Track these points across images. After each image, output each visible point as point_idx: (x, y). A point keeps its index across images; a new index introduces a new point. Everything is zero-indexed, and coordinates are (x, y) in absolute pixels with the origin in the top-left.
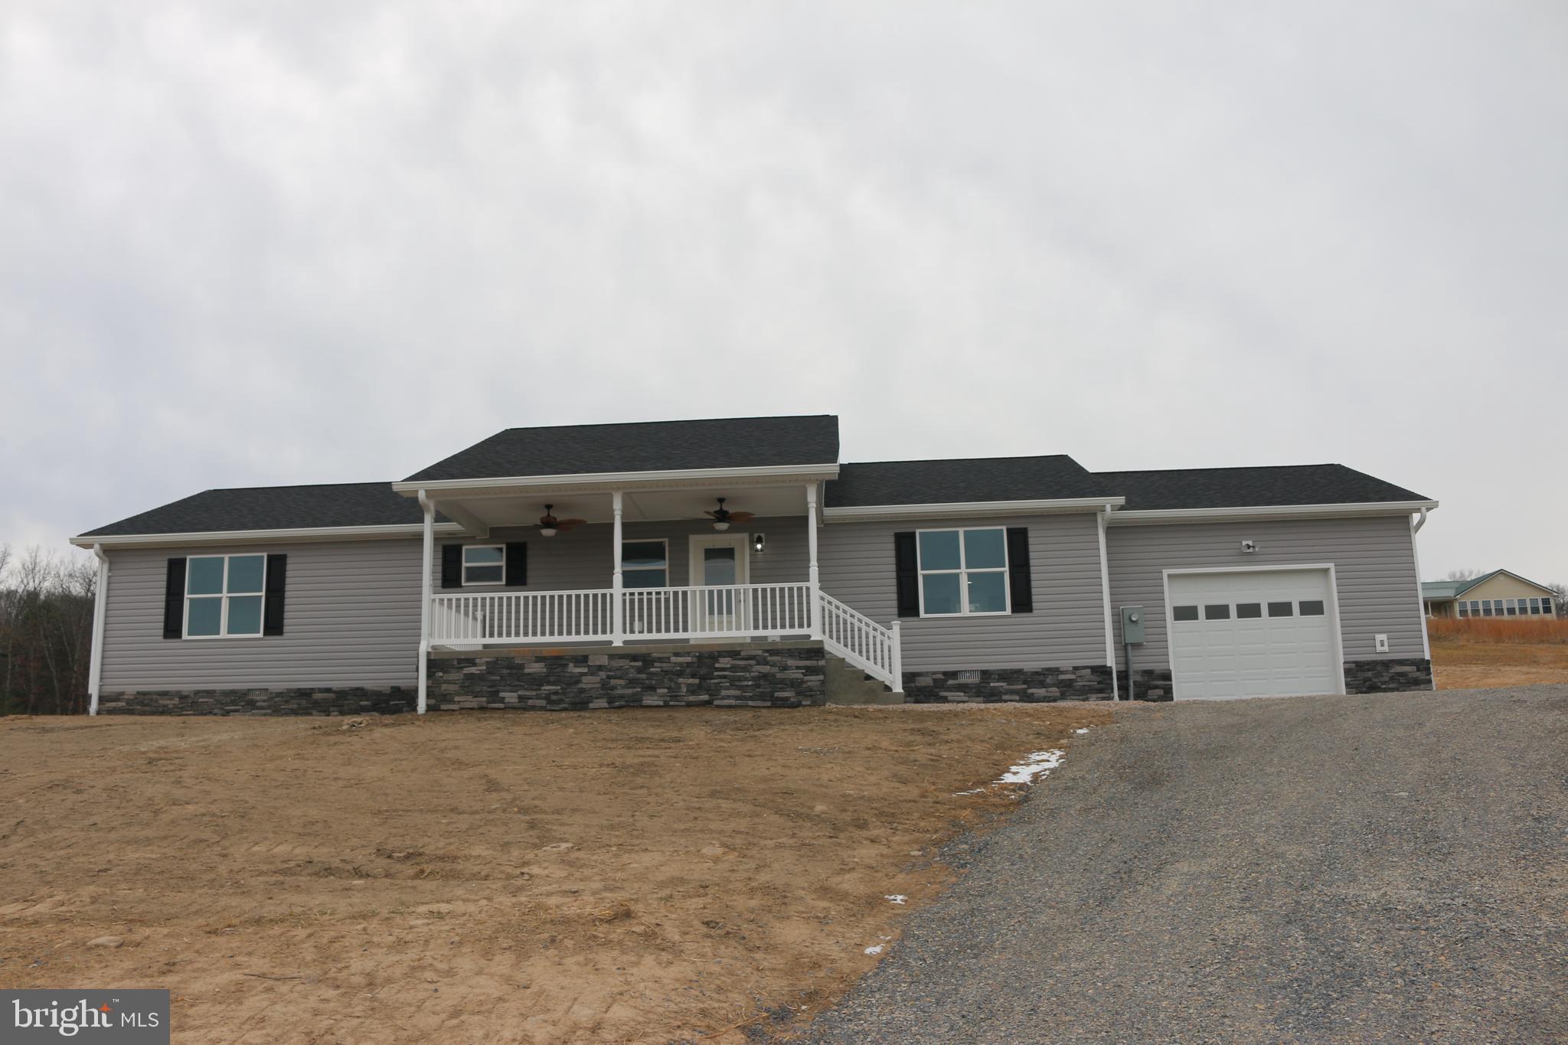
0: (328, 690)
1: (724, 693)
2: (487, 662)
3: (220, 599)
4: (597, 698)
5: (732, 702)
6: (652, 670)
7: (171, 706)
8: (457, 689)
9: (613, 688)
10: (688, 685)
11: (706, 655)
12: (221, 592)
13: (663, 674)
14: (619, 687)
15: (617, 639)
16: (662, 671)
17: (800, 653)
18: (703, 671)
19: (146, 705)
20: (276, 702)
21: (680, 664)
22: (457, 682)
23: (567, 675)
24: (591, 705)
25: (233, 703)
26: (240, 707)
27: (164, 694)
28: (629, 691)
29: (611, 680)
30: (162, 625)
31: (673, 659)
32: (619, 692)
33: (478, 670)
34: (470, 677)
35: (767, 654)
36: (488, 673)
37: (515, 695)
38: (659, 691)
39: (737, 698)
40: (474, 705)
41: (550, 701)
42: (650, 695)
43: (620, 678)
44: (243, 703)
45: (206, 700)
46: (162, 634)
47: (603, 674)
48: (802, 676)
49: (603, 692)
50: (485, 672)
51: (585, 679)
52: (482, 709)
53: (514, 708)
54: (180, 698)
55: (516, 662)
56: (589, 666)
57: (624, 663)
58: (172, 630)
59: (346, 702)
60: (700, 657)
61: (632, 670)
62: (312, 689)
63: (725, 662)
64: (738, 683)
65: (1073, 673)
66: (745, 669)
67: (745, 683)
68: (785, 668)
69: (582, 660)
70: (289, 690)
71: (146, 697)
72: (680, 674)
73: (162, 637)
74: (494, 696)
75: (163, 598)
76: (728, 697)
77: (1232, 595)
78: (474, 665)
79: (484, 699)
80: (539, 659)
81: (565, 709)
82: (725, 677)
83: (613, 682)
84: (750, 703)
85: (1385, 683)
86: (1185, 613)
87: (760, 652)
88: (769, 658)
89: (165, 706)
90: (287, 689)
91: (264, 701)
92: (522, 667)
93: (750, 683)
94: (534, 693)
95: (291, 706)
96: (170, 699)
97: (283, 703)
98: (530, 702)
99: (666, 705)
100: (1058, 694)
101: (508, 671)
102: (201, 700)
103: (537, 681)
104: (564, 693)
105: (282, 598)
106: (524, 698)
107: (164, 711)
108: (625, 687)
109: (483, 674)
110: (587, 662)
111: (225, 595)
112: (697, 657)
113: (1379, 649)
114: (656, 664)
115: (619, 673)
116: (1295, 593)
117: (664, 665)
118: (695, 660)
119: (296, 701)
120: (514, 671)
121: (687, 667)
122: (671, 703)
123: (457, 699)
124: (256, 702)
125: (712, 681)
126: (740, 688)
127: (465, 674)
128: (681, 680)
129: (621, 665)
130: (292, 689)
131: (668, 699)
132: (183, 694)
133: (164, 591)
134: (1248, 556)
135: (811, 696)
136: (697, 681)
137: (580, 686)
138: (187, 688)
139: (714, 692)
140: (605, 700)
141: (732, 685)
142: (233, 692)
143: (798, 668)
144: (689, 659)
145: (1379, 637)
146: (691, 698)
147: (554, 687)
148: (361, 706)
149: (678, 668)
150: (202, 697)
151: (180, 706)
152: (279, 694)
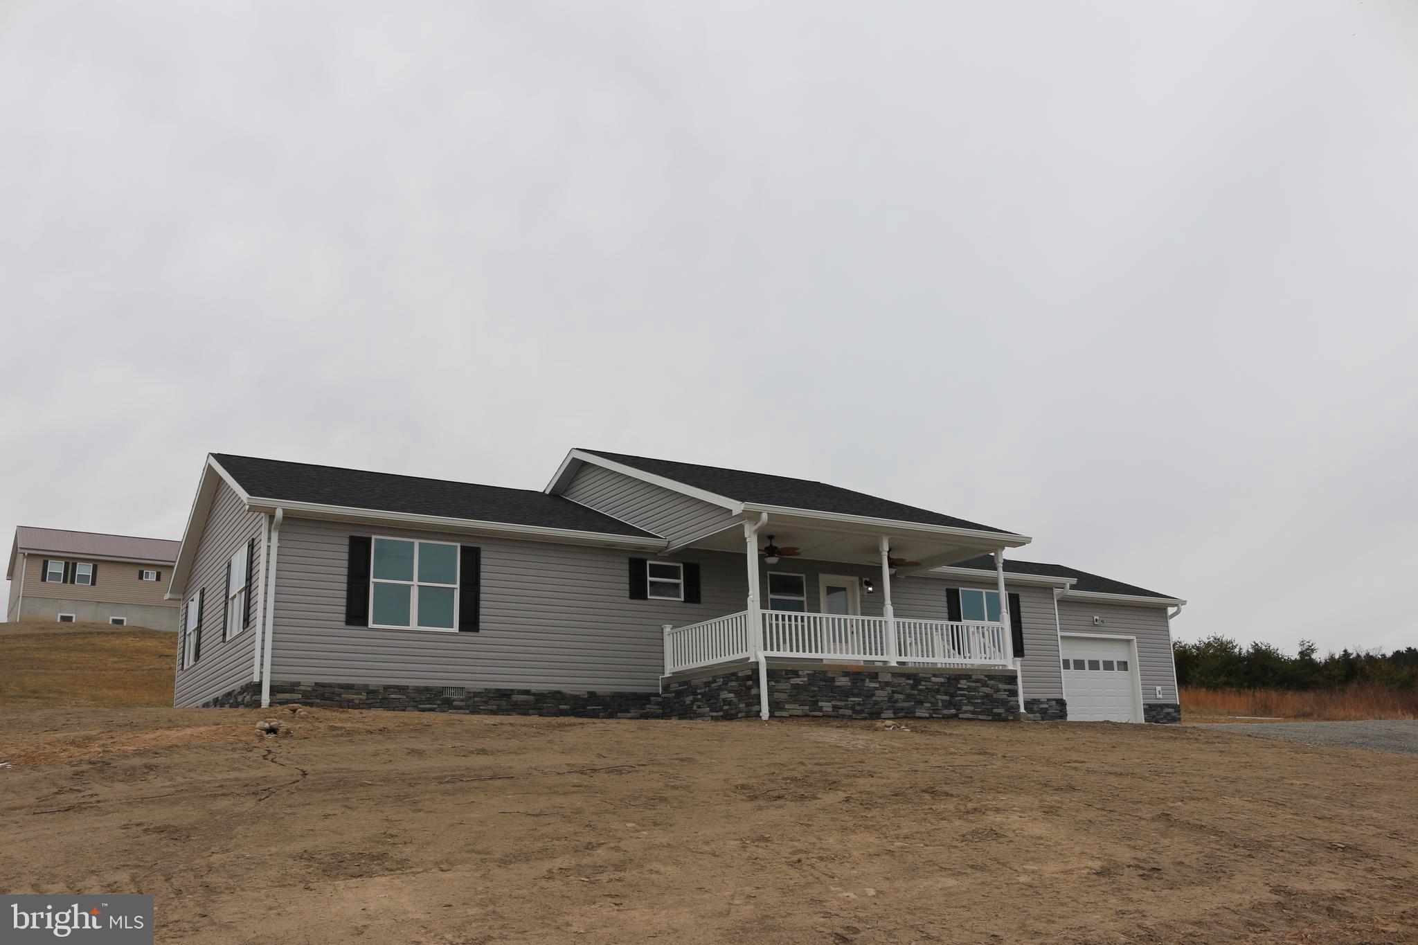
0: (527, 692)
1: (964, 708)
2: (808, 674)
3: (409, 587)
4: (886, 709)
5: (970, 716)
6: (920, 687)
7: (357, 702)
8: (787, 697)
9: (896, 702)
10: (943, 701)
11: (953, 677)
12: (412, 580)
13: (927, 690)
14: (900, 701)
15: (893, 659)
16: (927, 689)
17: (1005, 679)
18: (952, 691)
19: (327, 699)
20: (474, 702)
21: (937, 683)
22: (787, 691)
23: (865, 688)
24: (883, 715)
25: (429, 701)
26: (435, 706)
27: (349, 687)
28: (906, 705)
29: (895, 695)
30: (344, 609)
31: (933, 679)
32: (901, 705)
33: (801, 681)
34: (796, 687)
35: (986, 679)
36: (810, 684)
37: (830, 704)
38: (925, 705)
39: (973, 712)
40: (799, 713)
41: (855, 712)
42: (921, 708)
43: (901, 693)
44: (439, 702)
45: (399, 696)
46: (344, 620)
47: (889, 689)
48: (1007, 698)
49: (889, 704)
50: (807, 683)
51: (878, 693)
52: (806, 716)
53: (829, 716)
54: (367, 693)
55: (829, 675)
56: (880, 682)
57: (902, 680)
58: (356, 614)
59: (545, 705)
60: (949, 679)
61: (907, 687)
62: (512, 690)
63: (963, 684)
64: (972, 701)
65: (1047, 704)
66: (975, 689)
67: (977, 701)
68: (998, 690)
69: (874, 676)
70: (487, 691)
71: (327, 689)
72: (937, 691)
73: (344, 623)
74: (814, 705)
75: (345, 579)
76: (966, 712)
77: (1087, 653)
78: (798, 676)
79: (807, 708)
80: (846, 674)
81: (865, 719)
82: (963, 695)
83: (896, 696)
84: (980, 717)
85: (1161, 719)
86: (1066, 664)
87: (983, 677)
88: (988, 682)
89: (349, 701)
90: (486, 689)
91: (462, 701)
92: (833, 680)
93: (979, 701)
94: (843, 704)
95: (490, 707)
96: (357, 694)
97: (482, 704)
98: (841, 711)
99: (931, 718)
100: (1040, 718)
101: (824, 683)
102: (393, 696)
103: (845, 693)
104: (864, 705)
105: (477, 593)
106: (837, 708)
107: (352, 705)
108: (904, 701)
109: (806, 685)
110: (878, 678)
111: (415, 582)
112: (948, 678)
113: (1159, 696)
114: (923, 683)
115: (899, 689)
116: (1115, 654)
117: (928, 684)
118: (946, 680)
119: (496, 702)
120: (828, 684)
121: (941, 686)
122: (934, 715)
123: (787, 706)
124: (454, 701)
125: (957, 698)
126: (974, 705)
127: (792, 684)
128: (938, 697)
129: (901, 682)
130: (491, 689)
131: (931, 711)
132: (370, 688)
133: (345, 571)
134: (1094, 626)
135: (1013, 712)
136: (947, 698)
137: (874, 699)
138: (375, 682)
139: (958, 707)
140: (891, 711)
141: (969, 702)
142: (427, 689)
143: (1005, 690)
144: (942, 680)
145: (1159, 688)
146: (946, 712)
147: (857, 699)
148: (560, 710)
149: (937, 687)
150: (394, 693)
151: (368, 702)
152: (477, 694)
